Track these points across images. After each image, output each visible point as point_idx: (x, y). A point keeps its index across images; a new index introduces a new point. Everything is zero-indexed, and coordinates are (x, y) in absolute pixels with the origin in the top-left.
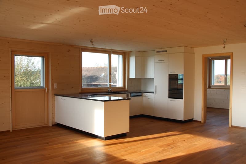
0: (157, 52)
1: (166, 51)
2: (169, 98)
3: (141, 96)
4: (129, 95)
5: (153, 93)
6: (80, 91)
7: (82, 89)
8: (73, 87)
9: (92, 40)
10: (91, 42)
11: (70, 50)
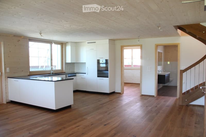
0: (88, 43)
1: (95, 42)
2: (98, 77)
3: (76, 76)
4: (67, 76)
5: (85, 73)
6: (29, 74)
7: (30, 72)
8: (22, 71)
9: (41, 33)
10: (41, 34)
11: (19, 40)
